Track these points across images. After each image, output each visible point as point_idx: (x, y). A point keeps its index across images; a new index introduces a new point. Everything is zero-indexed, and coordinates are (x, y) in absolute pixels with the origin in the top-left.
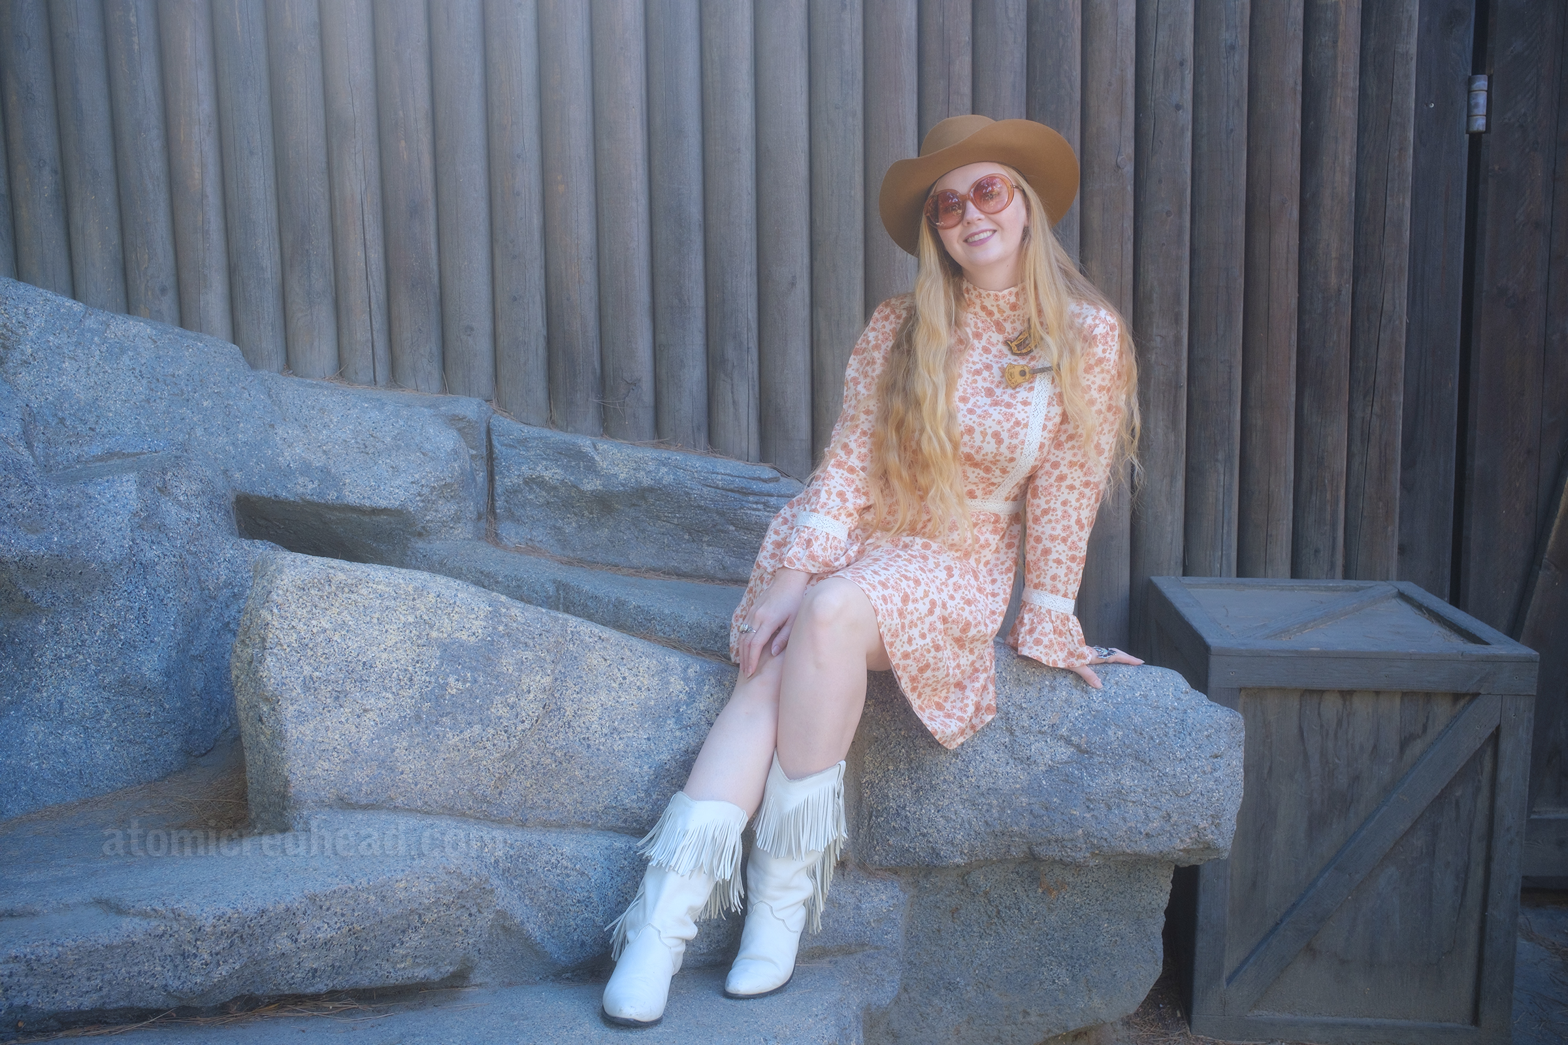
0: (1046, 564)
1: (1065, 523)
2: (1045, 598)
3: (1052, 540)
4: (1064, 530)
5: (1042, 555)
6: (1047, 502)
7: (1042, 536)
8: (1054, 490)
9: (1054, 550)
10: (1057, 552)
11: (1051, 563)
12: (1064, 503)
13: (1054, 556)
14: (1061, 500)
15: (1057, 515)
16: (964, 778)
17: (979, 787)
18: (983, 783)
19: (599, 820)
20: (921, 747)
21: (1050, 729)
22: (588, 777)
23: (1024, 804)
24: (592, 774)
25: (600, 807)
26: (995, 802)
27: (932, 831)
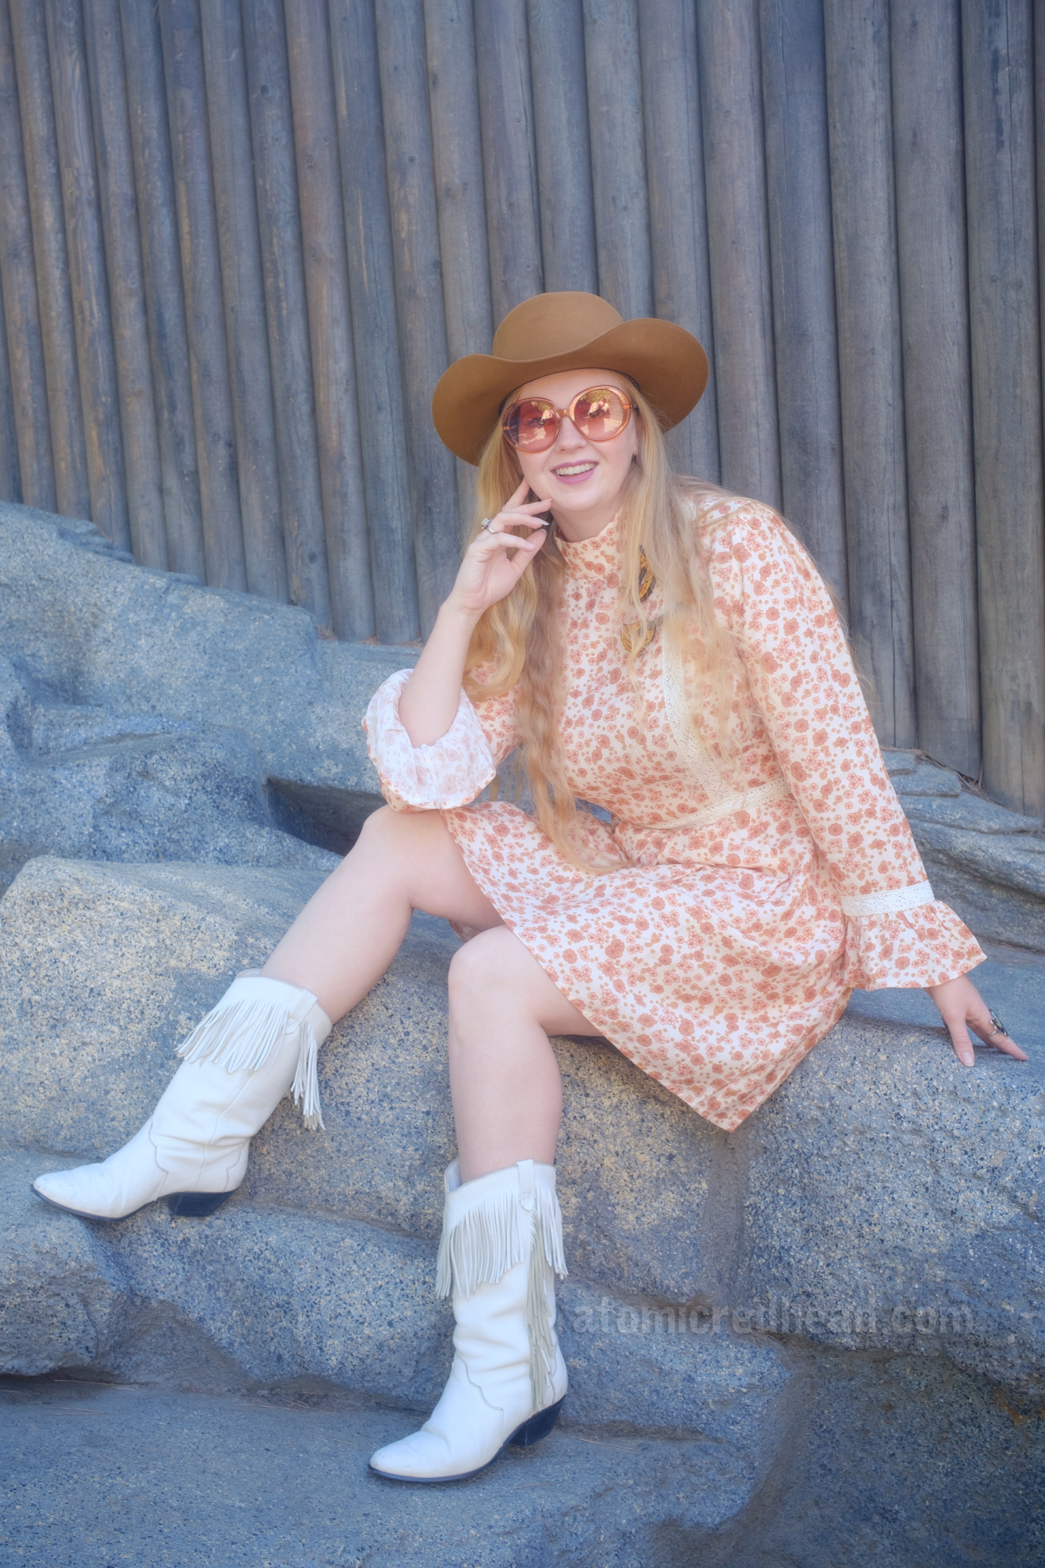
1: (859, 790)
2: (886, 898)
4: (863, 800)
14: (838, 764)
16: (864, 1225)
17: (882, 1241)
18: (888, 1236)
19: (347, 1207)
22: (339, 1151)
23: (938, 1280)
24: (344, 1149)
25: (350, 1191)
26: (900, 1267)
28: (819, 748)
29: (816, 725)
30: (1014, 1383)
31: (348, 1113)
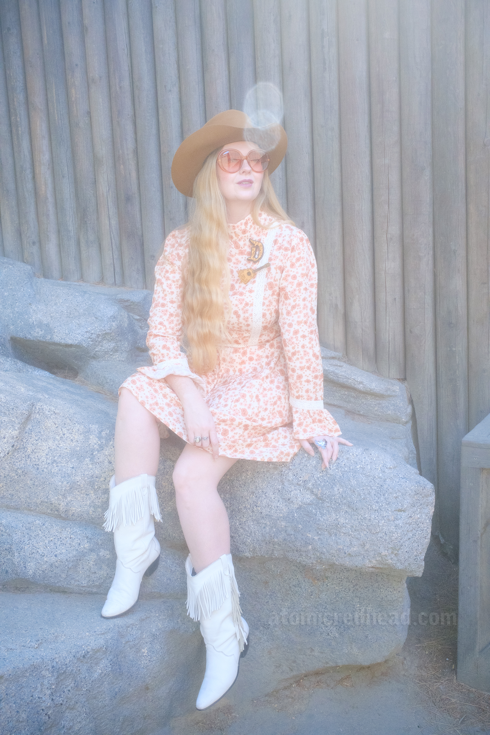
0: (301, 384)
1: (307, 358)
3: (302, 369)
4: (307, 362)
5: (297, 379)
6: (293, 348)
7: (295, 368)
8: (294, 340)
9: (304, 375)
10: (306, 375)
11: (303, 383)
12: (303, 347)
13: (304, 378)
14: (300, 345)
15: (301, 355)
16: (254, 507)
19: (38, 508)
20: (236, 486)
21: (303, 483)
22: (34, 485)
23: (283, 527)
24: (36, 484)
25: (39, 501)
26: (268, 523)
27: (236, 535)
28: (294, 336)
29: (296, 327)
30: (311, 565)
31: (38, 469)
